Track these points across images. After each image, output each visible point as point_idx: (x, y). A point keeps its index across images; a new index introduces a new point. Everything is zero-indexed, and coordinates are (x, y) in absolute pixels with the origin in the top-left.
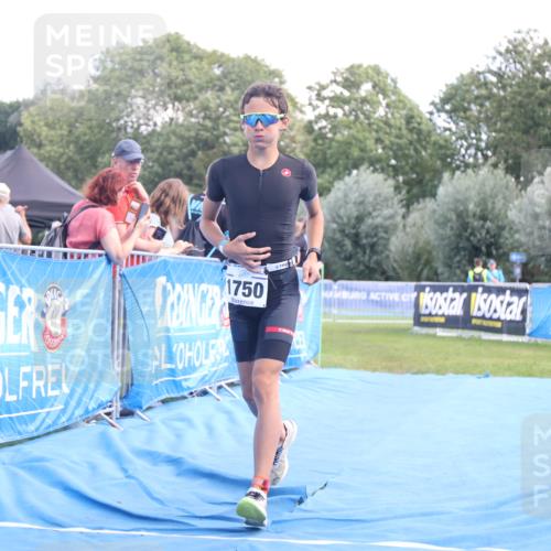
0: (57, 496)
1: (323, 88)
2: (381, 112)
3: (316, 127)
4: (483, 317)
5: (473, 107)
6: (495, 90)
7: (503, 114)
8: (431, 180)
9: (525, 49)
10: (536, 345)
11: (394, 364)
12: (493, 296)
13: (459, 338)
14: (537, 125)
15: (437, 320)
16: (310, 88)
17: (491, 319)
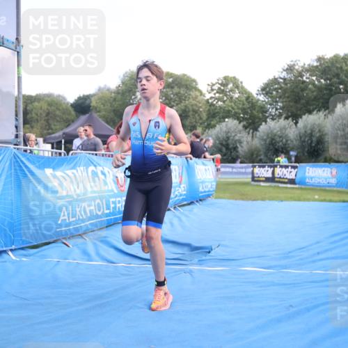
0: (112, 251)
1: (214, 85)
2: (237, 95)
3: (210, 101)
4: (280, 178)
5: (274, 93)
6: (283, 85)
7: (287, 95)
8: (258, 122)
9: (294, 68)
10: (301, 189)
11: (244, 197)
12: (284, 169)
13: (270, 186)
14: (300, 99)
15: (261, 179)
16: (208, 85)
17: (283, 178)
